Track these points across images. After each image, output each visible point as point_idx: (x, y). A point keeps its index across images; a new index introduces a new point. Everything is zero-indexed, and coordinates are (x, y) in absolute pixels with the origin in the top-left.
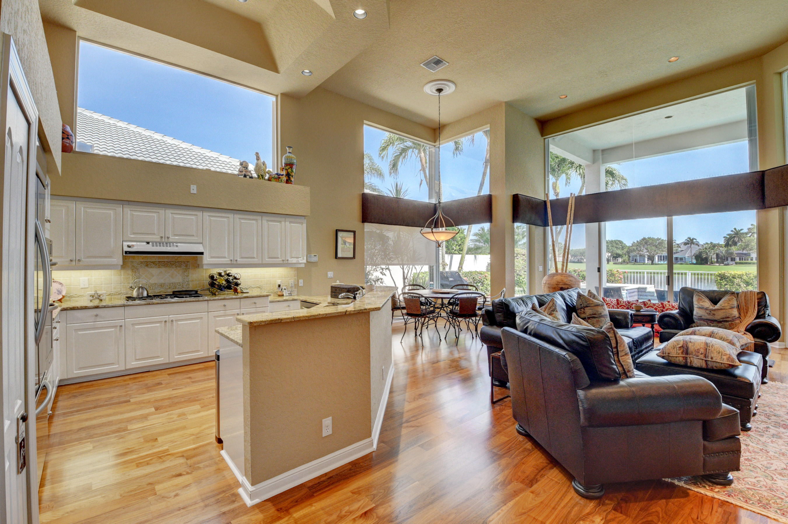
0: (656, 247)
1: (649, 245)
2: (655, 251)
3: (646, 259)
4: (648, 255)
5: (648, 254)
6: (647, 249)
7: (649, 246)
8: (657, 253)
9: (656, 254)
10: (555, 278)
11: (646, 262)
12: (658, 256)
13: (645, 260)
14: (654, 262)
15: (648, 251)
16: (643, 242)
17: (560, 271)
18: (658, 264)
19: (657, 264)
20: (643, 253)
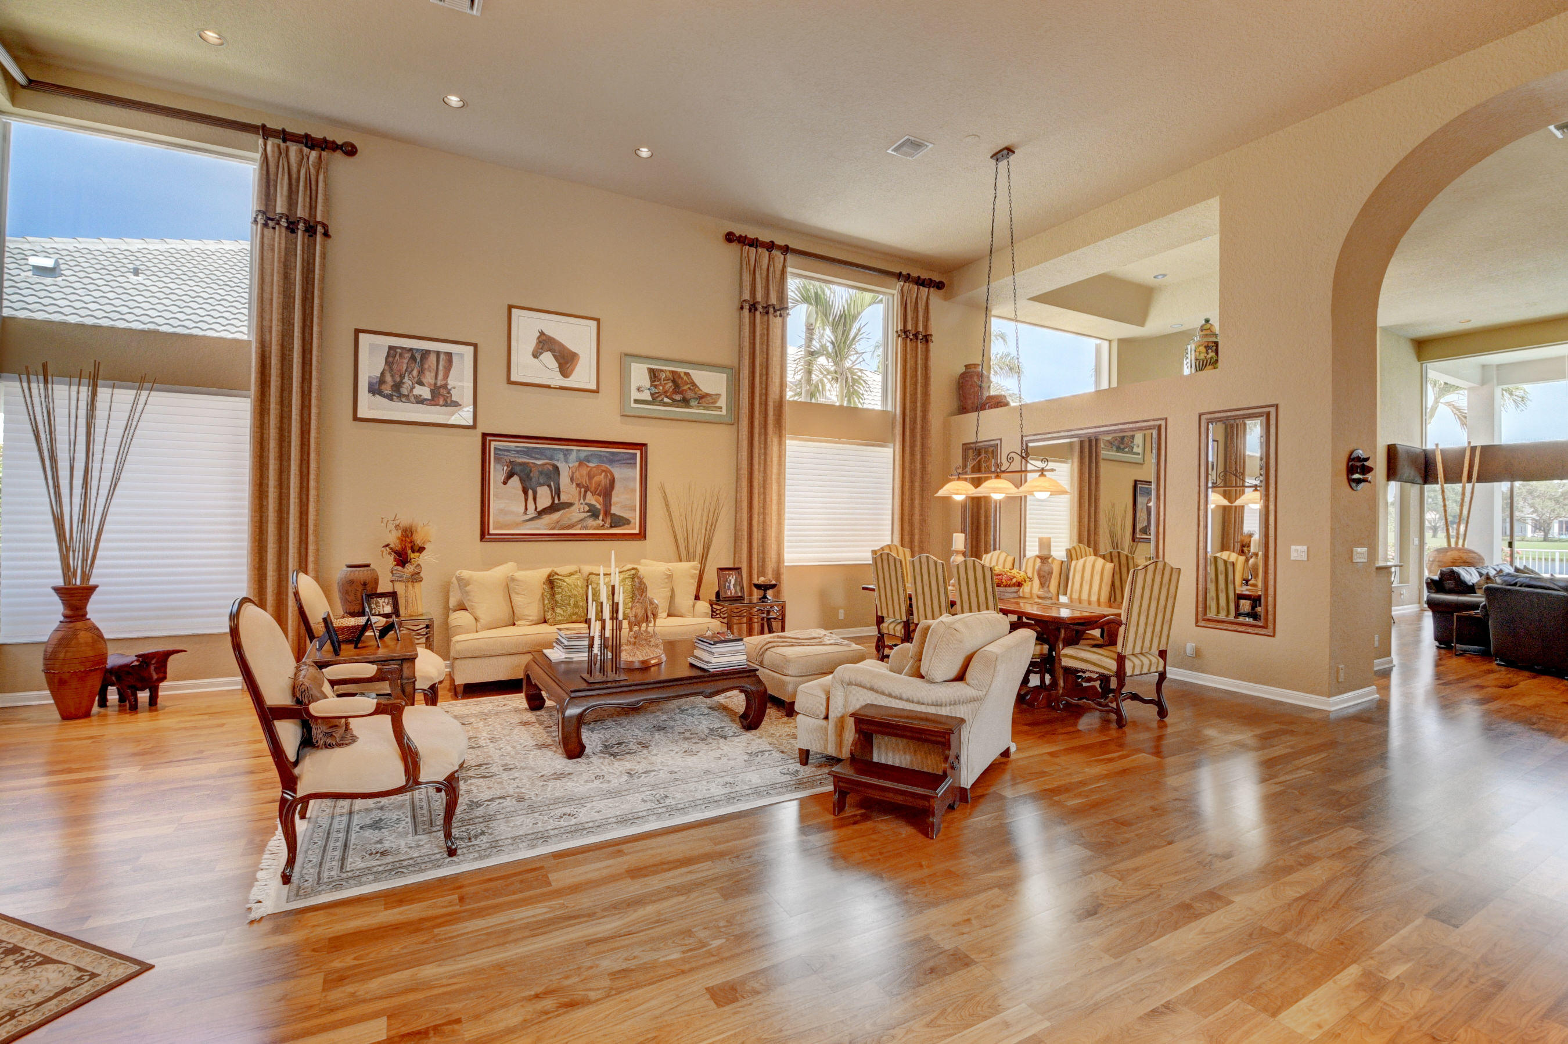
0: (1557, 502)
1: (1539, 496)
2: (1554, 510)
3: (1529, 528)
4: (1533, 519)
5: (1534, 516)
6: (1532, 506)
7: (1538, 500)
8: (1558, 516)
9: (1556, 518)
10: (1449, 553)
11: (1529, 534)
12: (1561, 523)
13: (1525, 530)
14: (1550, 536)
15: (1536, 511)
16: (1524, 491)
17: (1453, 545)
18: (1560, 540)
19: (1556, 541)
20: (1522, 515)
